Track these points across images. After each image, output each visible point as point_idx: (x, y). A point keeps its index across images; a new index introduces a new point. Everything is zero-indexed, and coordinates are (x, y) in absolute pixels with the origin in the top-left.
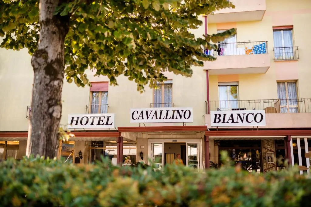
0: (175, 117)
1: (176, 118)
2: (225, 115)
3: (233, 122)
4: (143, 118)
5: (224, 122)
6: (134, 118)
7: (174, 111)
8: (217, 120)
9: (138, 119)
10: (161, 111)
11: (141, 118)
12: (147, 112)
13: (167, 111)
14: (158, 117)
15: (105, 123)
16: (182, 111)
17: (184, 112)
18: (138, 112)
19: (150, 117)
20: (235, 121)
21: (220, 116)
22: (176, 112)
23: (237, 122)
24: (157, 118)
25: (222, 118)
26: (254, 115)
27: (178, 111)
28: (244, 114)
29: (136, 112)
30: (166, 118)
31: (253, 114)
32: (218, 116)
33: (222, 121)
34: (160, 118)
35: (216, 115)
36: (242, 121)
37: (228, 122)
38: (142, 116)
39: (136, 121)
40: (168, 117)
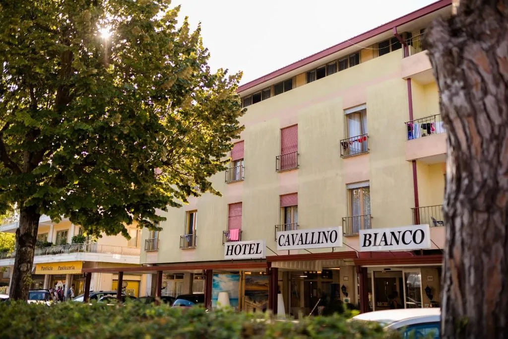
0: (321, 241)
1: (322, 243)
2: (376, 235)
3: (386, 244)
4: (289, 244)
5: (375, 245)
6: (281, 244)
7: (319, 233)
8: (367, 243)
9: (285, 245)
10: (307, 234)
11: (287, 243)
12: (293, 235)
13: (313, 233)
14: (304, 242)
15: (255, 252)
16: (328, 232)
17: (330, 233)
18: (284, 236)
19: (296, 243)
20: (389, 243)
21: (370, 236)
22: (322, 234)
23: (391, 244)
24: (302, 244)
25: (372, 239)
26: (413, 233)
27: (324, 233)
28: (399, 232)
29: (282, 237)
30: (312, 243)
31: (411, 232)
32: (368, 237)
33: (373, 243)
34: (306, 243)
35: (365, 235)
36: (398, 242)
37: (380, 245)
38: (289, 241)
39: (283, 248)
40: (314, 242)
